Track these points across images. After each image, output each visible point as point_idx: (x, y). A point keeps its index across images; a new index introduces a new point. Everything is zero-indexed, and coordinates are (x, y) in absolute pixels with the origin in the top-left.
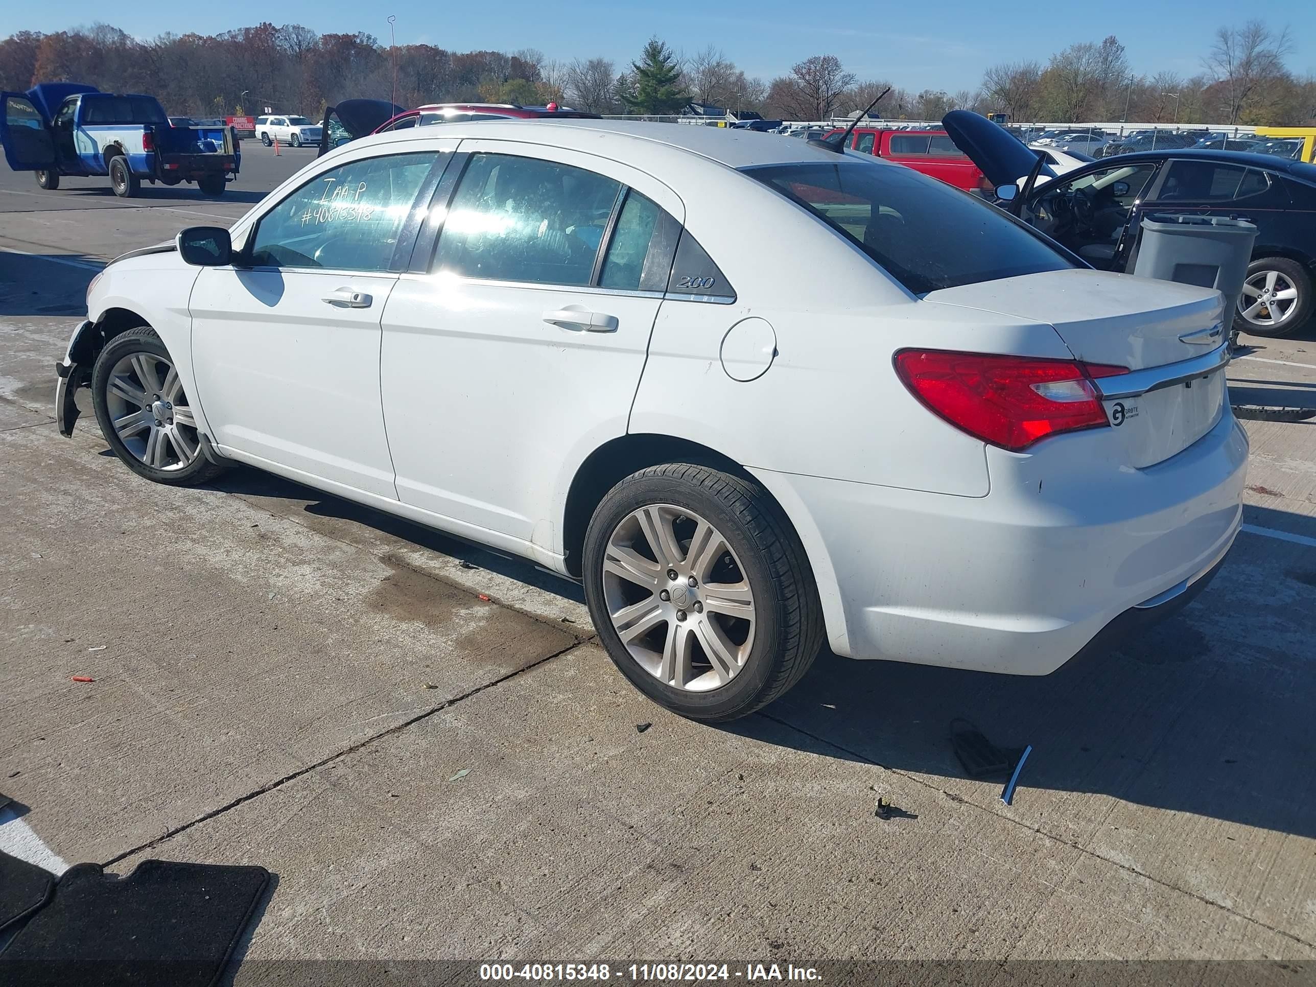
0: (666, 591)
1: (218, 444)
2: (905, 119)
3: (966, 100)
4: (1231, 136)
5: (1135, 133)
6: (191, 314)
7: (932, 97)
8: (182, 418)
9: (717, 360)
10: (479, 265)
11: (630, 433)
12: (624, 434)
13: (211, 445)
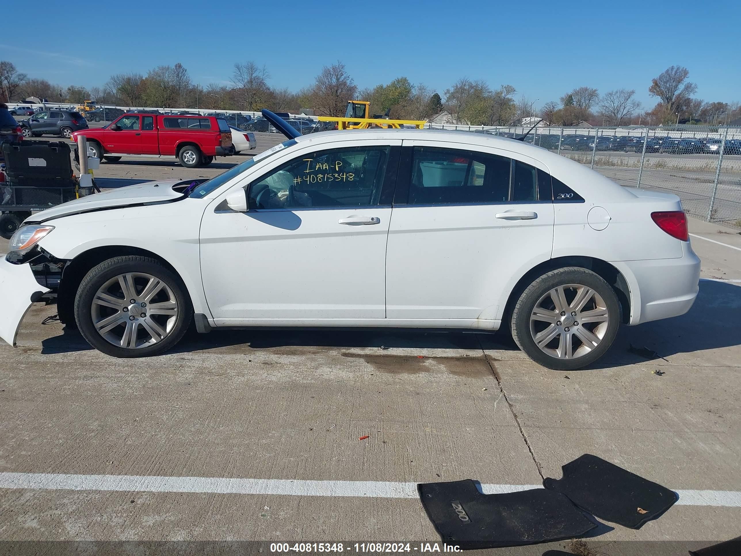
0: (560, 321)
1: (213, 318)
2: (69, 103)
3: (98, 93)
4: (252, 117)
5: (207, 114)
6: (199, 241)
7: (76, 90)
8: (156, 311)
9: (587, 224)
10: (440, 198)
11: (552, 258)
12: (550, 259)
13: (208, 321)
